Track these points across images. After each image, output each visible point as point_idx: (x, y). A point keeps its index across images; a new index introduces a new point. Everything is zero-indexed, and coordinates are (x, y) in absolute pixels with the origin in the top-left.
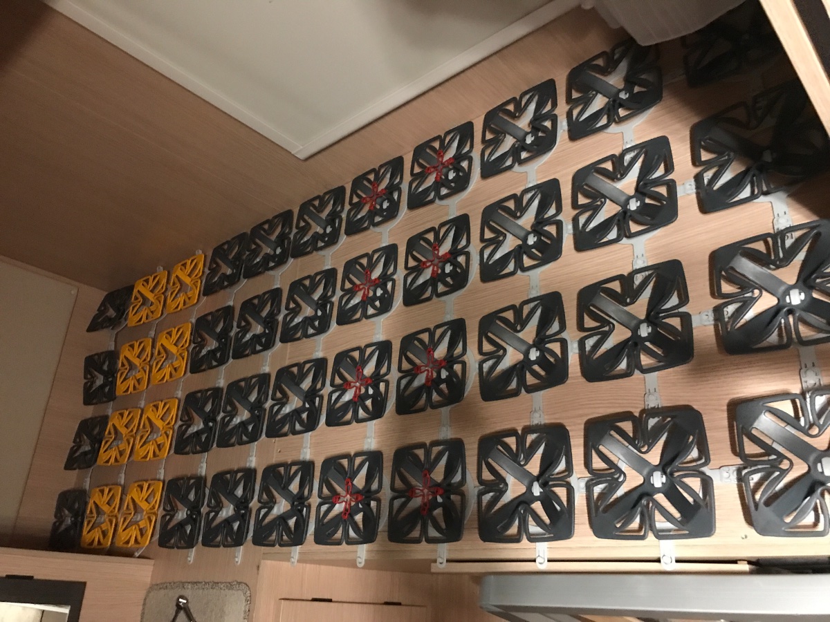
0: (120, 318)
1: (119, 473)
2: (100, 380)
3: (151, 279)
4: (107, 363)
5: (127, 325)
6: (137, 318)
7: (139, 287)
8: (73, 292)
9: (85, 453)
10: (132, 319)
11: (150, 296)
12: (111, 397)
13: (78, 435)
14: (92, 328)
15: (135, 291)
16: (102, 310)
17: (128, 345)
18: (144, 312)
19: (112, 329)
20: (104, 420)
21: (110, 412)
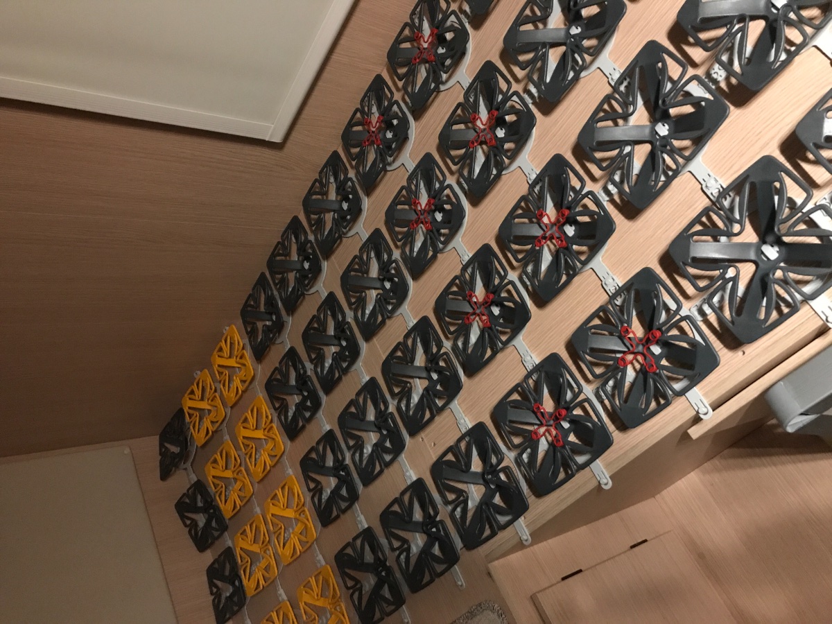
0: (186, 448)
1: (276, 590)
2: (201, 520)
3: (195, 387)
4: (199, 497)
5: (197, 446)
6: (203, 433)
7: (188, 403)
8: (126, 452)
9: (230, 598)
10: (199, 437)
11: (204, 405)
12: (223, 527)
13: (211, 584)
14: (165, 475)
15: (186, 410)
16: (164, 453)
17: (209, 464)
18: (207, 423)
19: (184, 463)
20: (229, 553)
21: (230, 543)
